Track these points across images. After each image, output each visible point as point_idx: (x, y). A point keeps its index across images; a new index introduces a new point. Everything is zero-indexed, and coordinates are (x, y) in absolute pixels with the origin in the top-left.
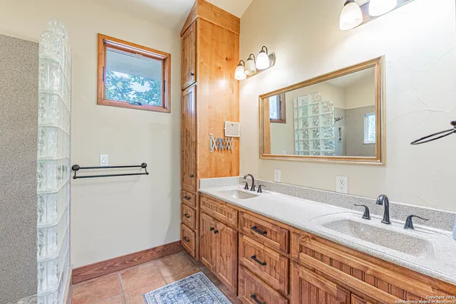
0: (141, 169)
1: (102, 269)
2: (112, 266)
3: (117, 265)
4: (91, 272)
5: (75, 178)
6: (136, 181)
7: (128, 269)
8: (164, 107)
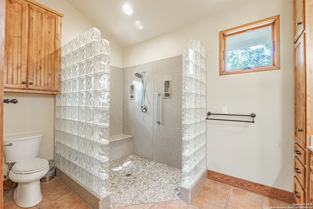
0: (250, 118)
1: (222, 178)
2: (229, 180)
3: (232, 181)
4: (217, 177)
5: (207, 119)
6: (246, 127)
7: (239, 189)
8: (274, 65)
